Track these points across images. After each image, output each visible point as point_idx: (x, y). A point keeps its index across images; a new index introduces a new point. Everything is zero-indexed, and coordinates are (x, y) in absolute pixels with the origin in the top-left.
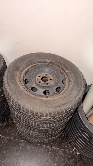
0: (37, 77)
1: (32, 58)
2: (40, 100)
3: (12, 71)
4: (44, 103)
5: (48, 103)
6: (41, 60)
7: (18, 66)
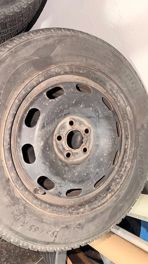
0: (67, 120)
1: (103, 64)
2: (13, 198)
3: (26, 59)
4: (13, 213)
5: (22, 218)
6: (113, 87)
7: (50, 58)
